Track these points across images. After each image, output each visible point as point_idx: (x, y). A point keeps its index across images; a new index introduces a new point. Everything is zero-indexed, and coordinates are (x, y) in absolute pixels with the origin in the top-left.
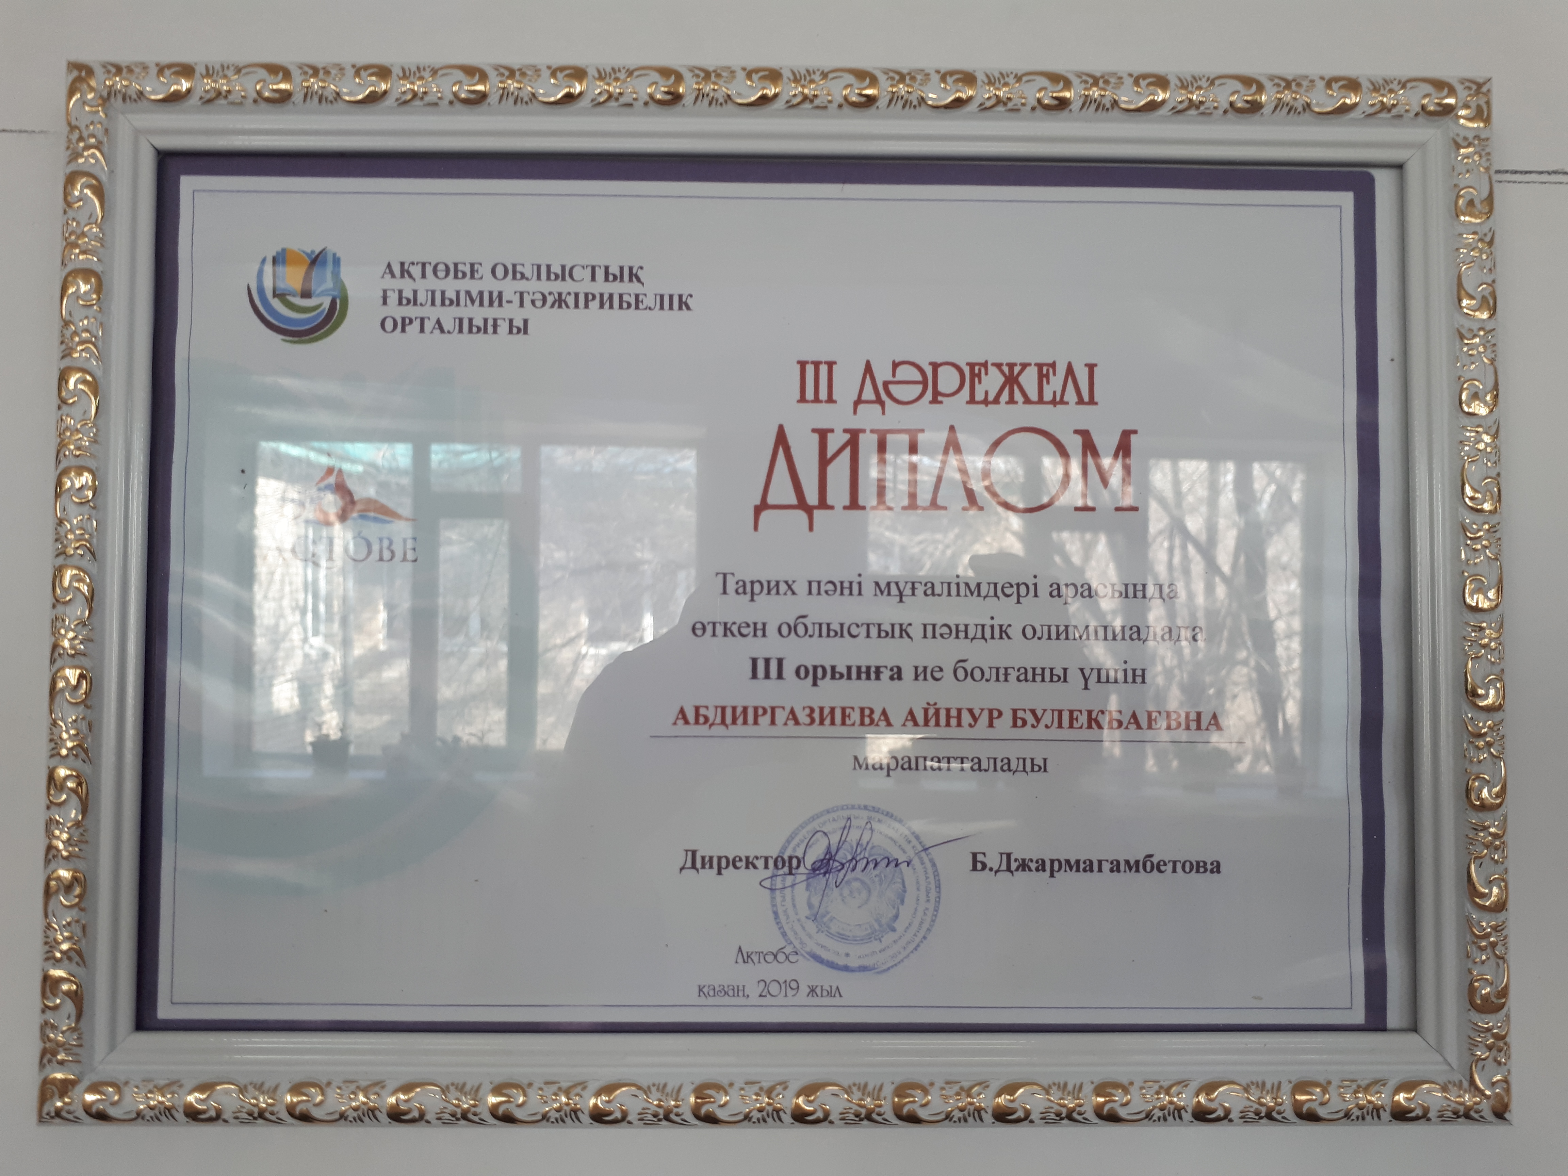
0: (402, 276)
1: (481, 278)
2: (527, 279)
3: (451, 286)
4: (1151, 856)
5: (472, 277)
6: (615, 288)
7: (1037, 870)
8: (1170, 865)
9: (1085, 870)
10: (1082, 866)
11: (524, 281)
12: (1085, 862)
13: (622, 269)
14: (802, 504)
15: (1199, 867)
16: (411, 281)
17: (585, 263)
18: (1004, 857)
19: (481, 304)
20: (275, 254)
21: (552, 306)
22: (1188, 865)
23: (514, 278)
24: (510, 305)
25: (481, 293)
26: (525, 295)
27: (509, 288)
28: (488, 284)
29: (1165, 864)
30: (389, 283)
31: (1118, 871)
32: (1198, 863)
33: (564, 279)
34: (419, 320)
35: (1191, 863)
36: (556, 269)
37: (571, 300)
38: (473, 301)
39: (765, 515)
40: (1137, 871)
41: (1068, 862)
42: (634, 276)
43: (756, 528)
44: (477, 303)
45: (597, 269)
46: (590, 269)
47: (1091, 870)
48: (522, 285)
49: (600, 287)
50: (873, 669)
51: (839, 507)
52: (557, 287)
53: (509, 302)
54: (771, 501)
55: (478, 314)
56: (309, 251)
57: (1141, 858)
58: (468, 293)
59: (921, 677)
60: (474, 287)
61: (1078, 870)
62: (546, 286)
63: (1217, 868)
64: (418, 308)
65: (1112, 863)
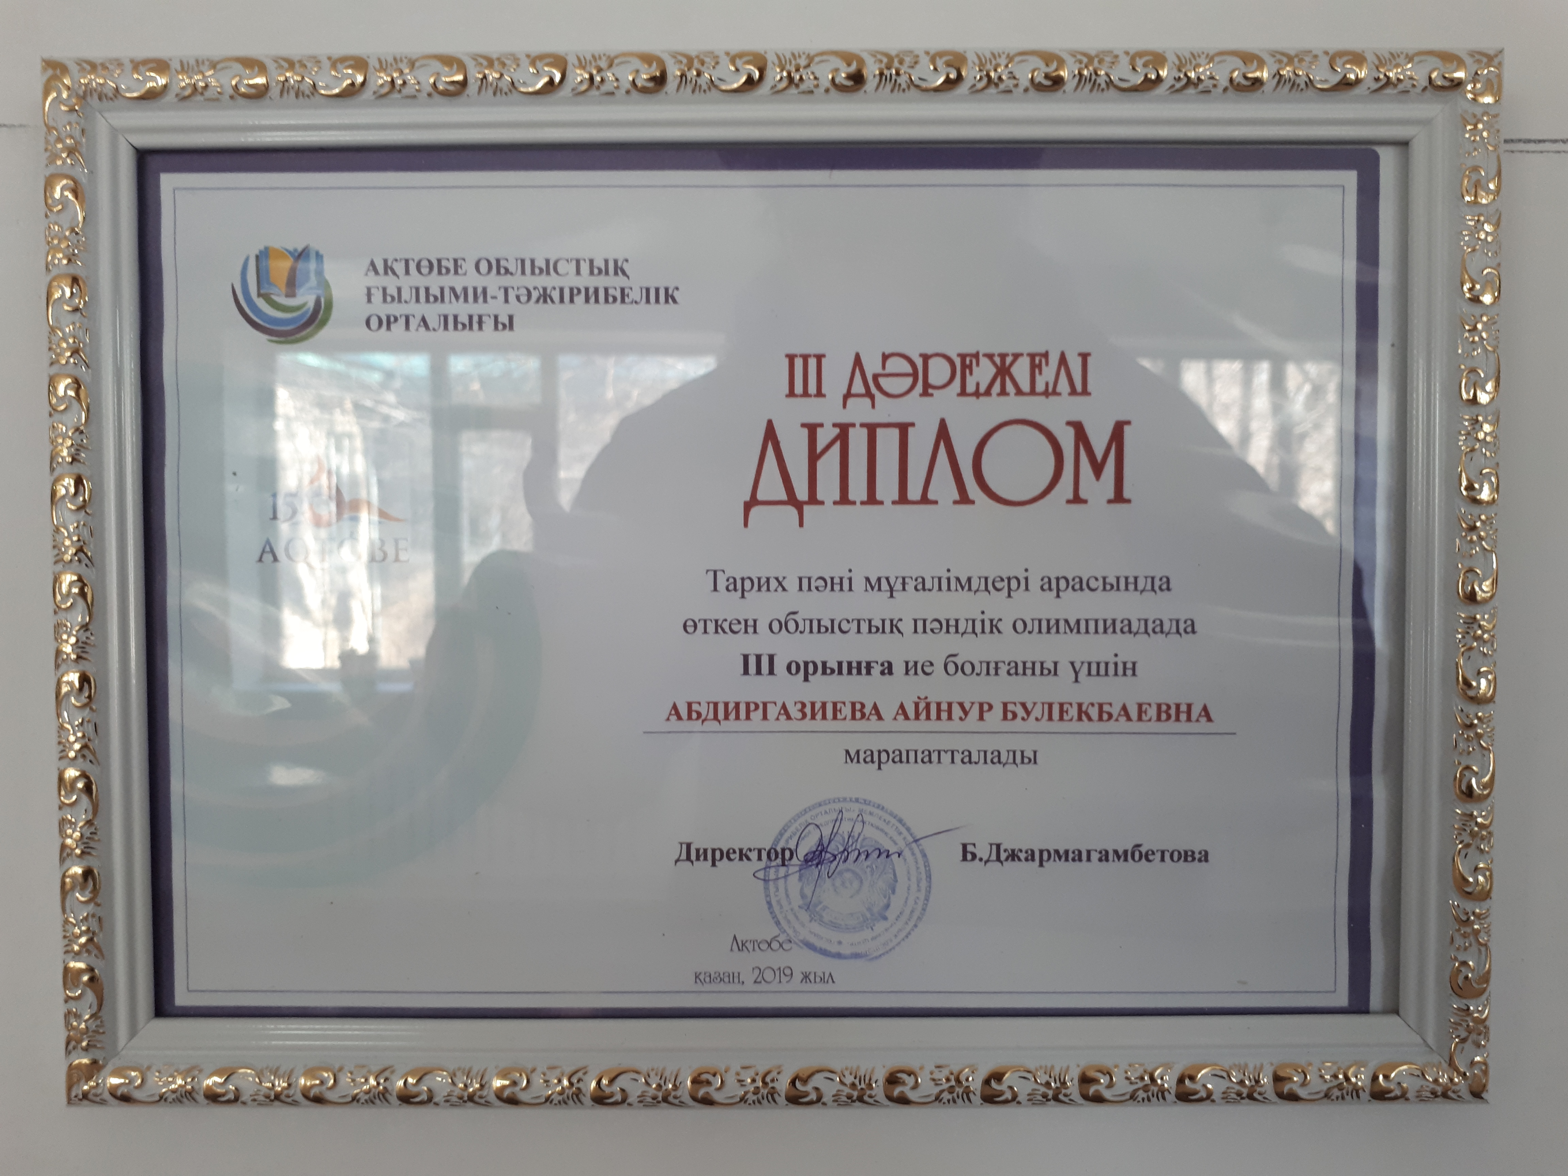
0: (386, 273)
1: (465, 274)
2: (512, 274)
3: (435, 282)
4: (1139, 846)
5: (456, 272)
6: (601, 282)
7: (1027, 859)
8: (1158, 855)
9: (1074, 860)
10: (1071, 855)
11: (509, 276)
12: (1073, 852)
13: (606, 262)
14: (792, 500)
15: (1187, 856)
16: (395, 278)
17: (569, 256)
18: (994, 847)
19: (466, 300)
20: (257, 252)
21: (538, 301)
22: (1176, 855)
23: (498, 272)
24: (494, 300)
25: (465, 290)
26: (510, 291)
27: (493, 283)
28: (470, 279)
29: (1153, 853)
30: (373, 280)
31: (1107, 860)
32: (1186, 852)
33: (548, 273)
34: (403, 319)
35: (1179, 853)
36: (540, 263)
37: (556, 295)
38: (457, 297)
39: (755, 511)
40: (1126, 860)
41: (1057, 852)
42: (619, 270)
43: (746, 524)
44: (462, 299)
45: (582, 263)
46: (574, 263)
47: (1080, 860)
48: (506, 281)
49: (585, 280)
50: (864, 665)
51: (829, 503)
52: (541, 281)
53: (494, 298)
54: (760, 496)
55: (463, 310)
56: (291, 249)
57: (1129, 848)
58: (453, 289)
59: (912, 672)
60: (458, 283)
61: (1067, 860)
62: (530, 281)
63: (1205, 857)
64: (404, 305)
65: (1100, 852)
